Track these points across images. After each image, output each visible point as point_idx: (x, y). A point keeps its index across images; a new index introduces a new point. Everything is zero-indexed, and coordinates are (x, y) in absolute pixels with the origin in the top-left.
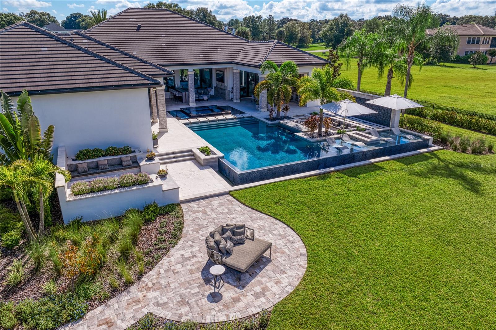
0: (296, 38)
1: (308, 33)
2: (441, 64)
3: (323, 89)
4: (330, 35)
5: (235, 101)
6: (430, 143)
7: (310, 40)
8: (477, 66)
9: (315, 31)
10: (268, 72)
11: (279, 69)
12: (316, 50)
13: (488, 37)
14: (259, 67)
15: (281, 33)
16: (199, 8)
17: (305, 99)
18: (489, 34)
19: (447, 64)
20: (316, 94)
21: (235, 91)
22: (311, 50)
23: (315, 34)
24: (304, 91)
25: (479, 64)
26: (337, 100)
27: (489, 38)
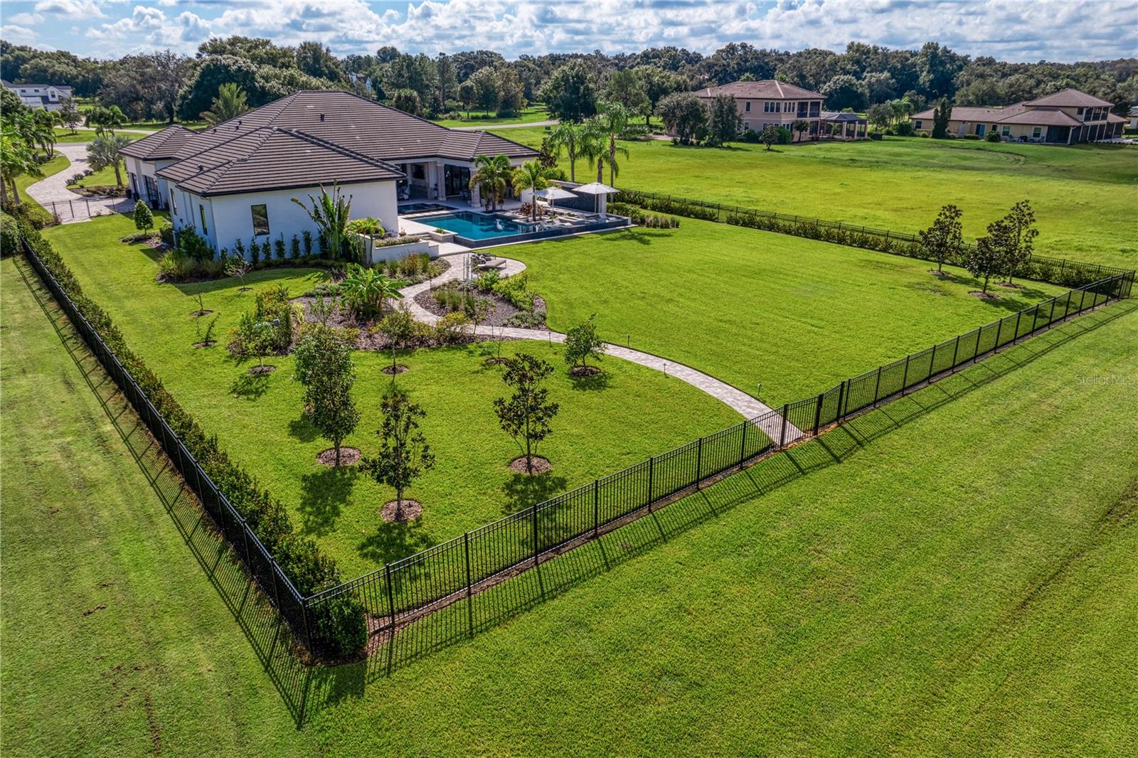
0: (495, 100)
1: (517, 89)
2: (725, 144)
3: (534, 179)
4: (555, 97)
5: (441, 199)
6: (629, 222)
7: (522, 103)
8: (772, 147)
9: (531, 84)
10: (481, 165)
11: (492, 162)
12: (535, 121)
13: (792, 102)
14: (472, 160)
15: (467, 90)
16: (305, 43)
17: (520, 189)
18: (792, 97)
19: (733, 144)
20: (528, 183)
21: (440, 188)
22: (526, 122)
23: (531, 89)
24: (519, 181)
25: (776, 144)
26: (545, 187)
27: (794, 103)
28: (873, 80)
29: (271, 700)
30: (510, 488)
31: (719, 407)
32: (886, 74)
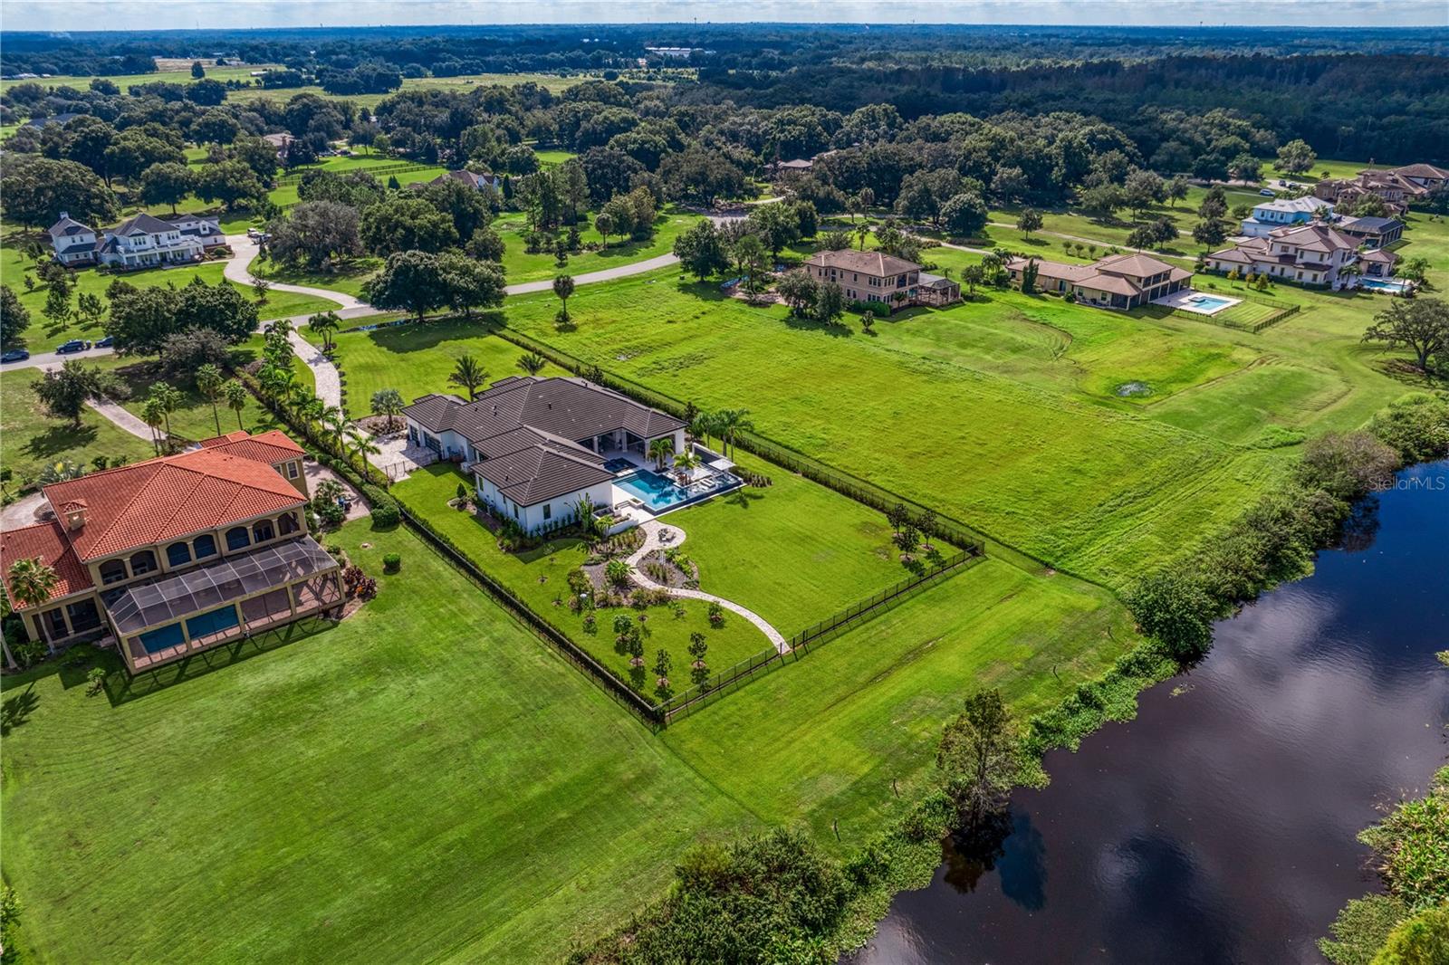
28: (1005, 176)
29: (647, 731)
30: (693, 673)
31: (763, 638)
32: (1018, 171)
